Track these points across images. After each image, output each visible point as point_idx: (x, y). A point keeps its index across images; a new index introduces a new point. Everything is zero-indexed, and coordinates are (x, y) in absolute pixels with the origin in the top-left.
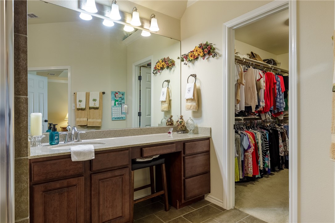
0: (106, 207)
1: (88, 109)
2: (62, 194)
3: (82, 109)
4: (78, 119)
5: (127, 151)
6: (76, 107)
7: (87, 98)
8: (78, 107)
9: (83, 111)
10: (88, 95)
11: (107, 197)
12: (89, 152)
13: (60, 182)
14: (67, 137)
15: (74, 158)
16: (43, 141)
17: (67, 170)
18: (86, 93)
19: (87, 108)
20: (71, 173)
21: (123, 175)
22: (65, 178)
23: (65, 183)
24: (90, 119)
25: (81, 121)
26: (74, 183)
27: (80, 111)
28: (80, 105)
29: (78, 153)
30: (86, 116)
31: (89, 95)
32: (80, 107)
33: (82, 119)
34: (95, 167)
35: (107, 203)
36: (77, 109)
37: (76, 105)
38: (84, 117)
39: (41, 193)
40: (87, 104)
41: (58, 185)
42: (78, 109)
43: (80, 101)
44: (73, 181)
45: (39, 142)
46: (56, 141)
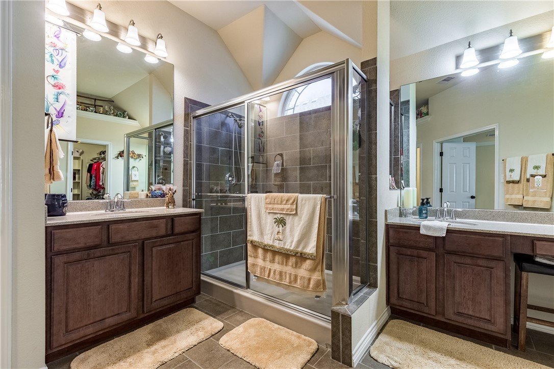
0: (464, 297)
1: (524, 182)
2: (412, 261)
3: (513, 182)
4: (508, 196)
5: (501, 239)
6: (505, 179)
7: (524, 165)
8: (508, 179)
9: (516, 185)
10: (524, 162)
11: (464, 286)
12: (441, 229)
13: (410, 250)
14: (438, 213)
15: (422, 231)
16: (414, 213)
17: (417, 241)
18: (522, 159)
19: (522, 180)
20: (421, 245)
21: (492, 268)
22: (416, 248)
23: (415, 252)
24: (527, 195)
25: (512, 199)
26: (424, 256)
27: (511, 184)
28: (511, 176)
29: (428, 228)
30: (521, 192)
31: (527, 161)
32: (511, 179)
33: (514, 196)
34: (449, 247)
35: (465, 292)
36: (507, 182)
37: (505, 176)
38: (518, 193)
39: (395, 254)
40: (523, 174)
41: (409, 253)
42: (509, 182)
43: (512, 171)
44: (424, 253)
45: (410, 214)
46: (425, 215)
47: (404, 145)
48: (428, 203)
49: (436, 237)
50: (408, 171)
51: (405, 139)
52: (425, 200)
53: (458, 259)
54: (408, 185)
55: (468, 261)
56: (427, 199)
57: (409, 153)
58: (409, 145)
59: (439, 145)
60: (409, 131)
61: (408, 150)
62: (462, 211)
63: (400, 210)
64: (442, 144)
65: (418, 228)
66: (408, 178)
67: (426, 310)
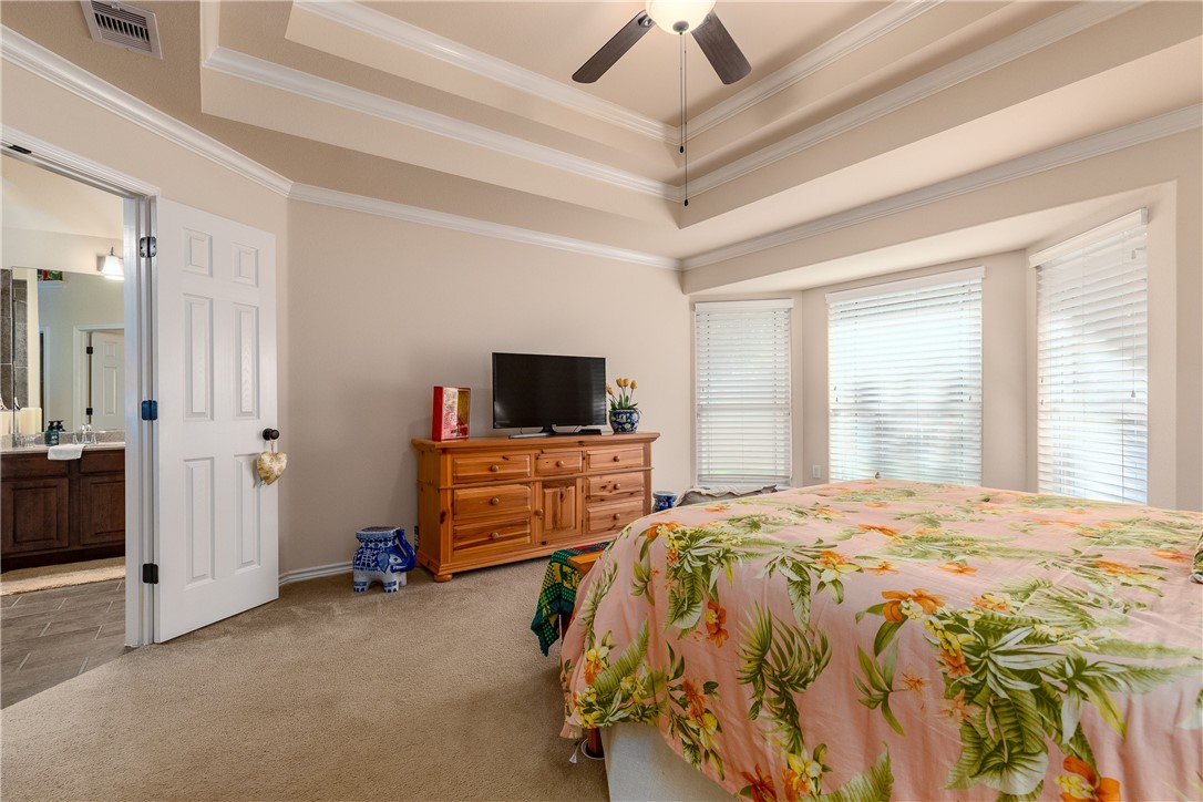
2: (36, 494)
12: (77, 451)
13: (34, 481)
14: (75, 436)
15: (51, 457)
16: (37, 441)
17: (43, 469)
20: (49, 472)
22: (41, 477)
23: (41, 483)
26: (53, 485)
41: (31, 485)
44: (53, 482)
45: (31, 442)
46: (55, 442)
47: (18, 345)
48: (59, 427)
49: (69, 461)
50: (25, 384)
51: (19, 336)
52: (55, 424)
53: (95, 480)
54: (25, 404)
55: (106, 479)
56: (59, 422)
57: (26, 357)
58: (26, 345)
59: (85, 335)
60: (26, 326)
61: (25, 353)
62: (106, 434)
63: (14, 438)
64: (90, 333)
65: (46, 454)
66: (26, 393)
67: (57, 544)
